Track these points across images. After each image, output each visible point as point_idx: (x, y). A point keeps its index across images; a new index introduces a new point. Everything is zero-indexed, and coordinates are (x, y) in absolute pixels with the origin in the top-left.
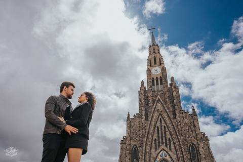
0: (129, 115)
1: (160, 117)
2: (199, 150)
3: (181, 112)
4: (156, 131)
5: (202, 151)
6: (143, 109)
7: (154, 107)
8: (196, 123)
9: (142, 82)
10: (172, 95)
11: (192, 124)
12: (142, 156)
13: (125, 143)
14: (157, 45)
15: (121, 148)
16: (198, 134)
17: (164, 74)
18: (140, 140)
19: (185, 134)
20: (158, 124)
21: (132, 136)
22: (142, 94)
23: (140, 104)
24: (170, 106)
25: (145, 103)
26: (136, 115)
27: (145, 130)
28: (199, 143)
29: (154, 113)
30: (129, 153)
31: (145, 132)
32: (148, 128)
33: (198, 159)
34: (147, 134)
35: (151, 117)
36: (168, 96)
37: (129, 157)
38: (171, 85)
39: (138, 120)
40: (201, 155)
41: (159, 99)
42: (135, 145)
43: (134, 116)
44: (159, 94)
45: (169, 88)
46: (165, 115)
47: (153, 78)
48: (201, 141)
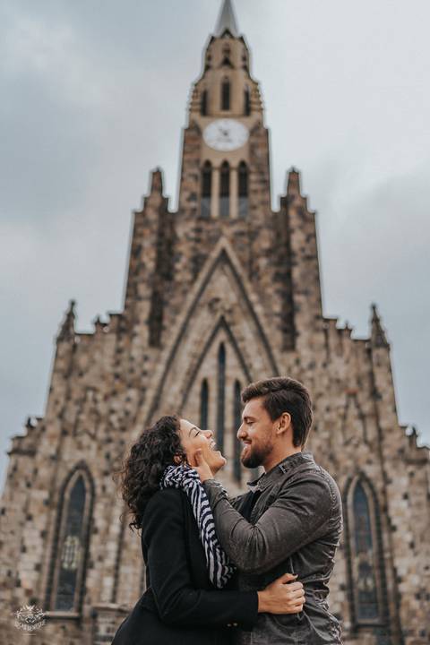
0: (71, 316)
1: (222, 336)
2: (386, 509)
3: (321, 324)
4: (195, 400)
5: (400, 514)
6: (144, 290)
7: (198, 286)
8: (381, 382)
9: (157, 177)
10: (288, 244)
11: (366, 385)
12: (109, 519)
13: (32, 453)
14: (242, 39)
15: (11, 476)
16: (390, 430)
17: (260, 152)
18: (109, 441)
19: (329, 425)
20: (209, 369)
21: (70, 417)
22: (147, 223)
23: (134, 271)
24: (270, 291)
25: (158, 266)
26: (105, 319)
27: (143, 390)
28: (391, 474)
29: (192, 312)
30: (48, 503)
31: (141, 402)
32: (155, 380)
33: (381, 552)
34: (146, 408)
35: (175, 330)
36: (266, 244)
37: (40, 522)
38: (285, 202)
39: (111, 342)
40: (393, 529)
41: (224, 253)
42: (82, 466)
43: (98, 323)
44: (229, 231)
45: (276, 215)
46: (245, 329)
47: (208, 164)
48: (402, 465)
